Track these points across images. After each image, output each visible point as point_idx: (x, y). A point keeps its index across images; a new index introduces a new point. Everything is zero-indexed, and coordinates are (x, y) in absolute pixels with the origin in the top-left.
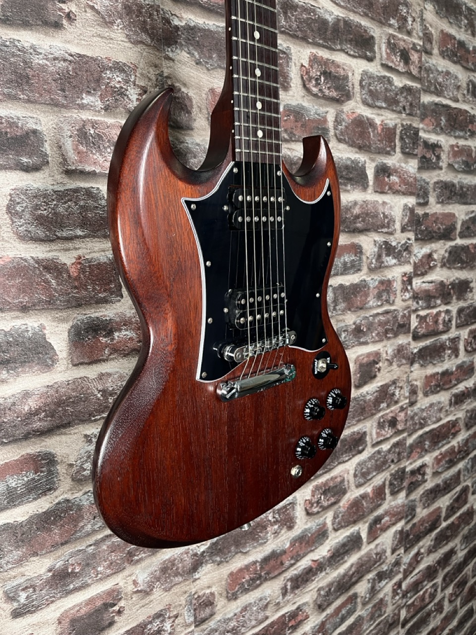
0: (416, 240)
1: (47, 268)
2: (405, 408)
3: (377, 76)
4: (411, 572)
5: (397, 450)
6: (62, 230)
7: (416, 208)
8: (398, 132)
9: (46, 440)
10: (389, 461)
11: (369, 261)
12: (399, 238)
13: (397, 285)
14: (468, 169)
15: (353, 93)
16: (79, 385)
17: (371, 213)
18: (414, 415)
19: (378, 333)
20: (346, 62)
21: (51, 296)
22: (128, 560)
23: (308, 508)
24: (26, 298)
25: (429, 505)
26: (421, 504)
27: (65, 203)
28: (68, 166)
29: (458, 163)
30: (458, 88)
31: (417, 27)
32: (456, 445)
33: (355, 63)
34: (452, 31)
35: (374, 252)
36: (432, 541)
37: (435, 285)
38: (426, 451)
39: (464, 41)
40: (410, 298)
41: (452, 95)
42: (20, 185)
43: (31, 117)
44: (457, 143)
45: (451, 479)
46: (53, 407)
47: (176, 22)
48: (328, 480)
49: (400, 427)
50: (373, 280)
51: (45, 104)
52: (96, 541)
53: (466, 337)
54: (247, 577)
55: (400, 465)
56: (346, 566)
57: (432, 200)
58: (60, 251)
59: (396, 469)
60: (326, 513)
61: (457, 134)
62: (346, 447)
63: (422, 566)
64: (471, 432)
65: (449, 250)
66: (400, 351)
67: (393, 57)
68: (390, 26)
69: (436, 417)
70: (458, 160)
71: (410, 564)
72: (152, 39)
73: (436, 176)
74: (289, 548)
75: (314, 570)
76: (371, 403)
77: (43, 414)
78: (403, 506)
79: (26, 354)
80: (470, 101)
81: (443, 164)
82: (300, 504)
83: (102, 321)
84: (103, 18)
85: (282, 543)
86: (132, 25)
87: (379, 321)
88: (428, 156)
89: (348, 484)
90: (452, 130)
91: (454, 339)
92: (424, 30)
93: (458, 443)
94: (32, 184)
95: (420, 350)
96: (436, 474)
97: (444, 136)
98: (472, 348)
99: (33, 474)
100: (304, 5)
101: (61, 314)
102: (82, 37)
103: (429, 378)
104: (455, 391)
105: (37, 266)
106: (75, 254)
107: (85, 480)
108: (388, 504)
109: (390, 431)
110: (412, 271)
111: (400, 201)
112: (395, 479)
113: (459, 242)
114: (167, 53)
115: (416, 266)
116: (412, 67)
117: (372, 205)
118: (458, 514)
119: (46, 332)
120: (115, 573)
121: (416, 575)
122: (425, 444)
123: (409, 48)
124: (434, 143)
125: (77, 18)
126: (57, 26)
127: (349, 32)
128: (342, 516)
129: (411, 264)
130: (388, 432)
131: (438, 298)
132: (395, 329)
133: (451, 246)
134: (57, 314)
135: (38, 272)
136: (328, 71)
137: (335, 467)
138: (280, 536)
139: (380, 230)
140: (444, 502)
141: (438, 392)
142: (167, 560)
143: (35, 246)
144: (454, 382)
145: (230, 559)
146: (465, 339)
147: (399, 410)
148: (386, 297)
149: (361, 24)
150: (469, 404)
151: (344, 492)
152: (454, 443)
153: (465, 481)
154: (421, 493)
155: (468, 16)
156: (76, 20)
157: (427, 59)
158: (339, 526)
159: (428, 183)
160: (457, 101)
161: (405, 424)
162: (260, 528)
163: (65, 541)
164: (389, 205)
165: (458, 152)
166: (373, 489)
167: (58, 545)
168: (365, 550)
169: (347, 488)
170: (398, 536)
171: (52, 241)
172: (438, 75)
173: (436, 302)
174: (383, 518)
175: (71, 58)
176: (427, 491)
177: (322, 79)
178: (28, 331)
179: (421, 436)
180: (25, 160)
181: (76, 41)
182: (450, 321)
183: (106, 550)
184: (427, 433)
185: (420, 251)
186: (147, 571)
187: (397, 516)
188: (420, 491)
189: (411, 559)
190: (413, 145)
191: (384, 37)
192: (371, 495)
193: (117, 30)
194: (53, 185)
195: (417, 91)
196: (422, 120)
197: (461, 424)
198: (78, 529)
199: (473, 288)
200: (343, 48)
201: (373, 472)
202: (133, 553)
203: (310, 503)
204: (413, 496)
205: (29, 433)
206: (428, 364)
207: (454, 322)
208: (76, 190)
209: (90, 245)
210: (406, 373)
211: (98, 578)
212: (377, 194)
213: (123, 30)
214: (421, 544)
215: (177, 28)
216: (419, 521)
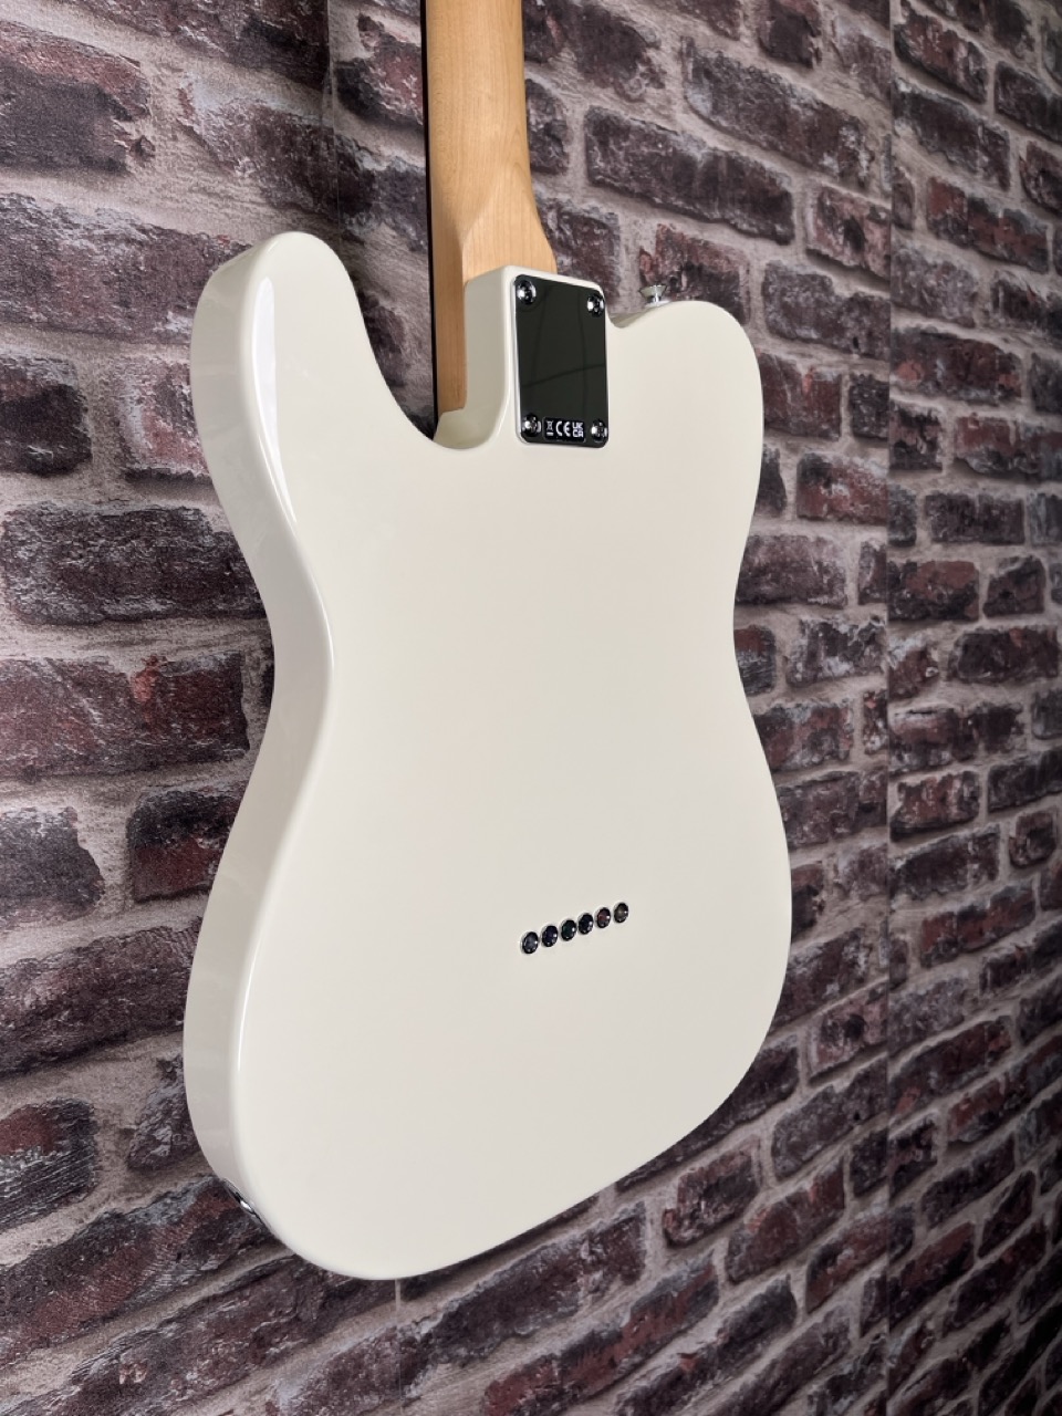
0: (892, 620)
1: (82, 684)
2: (882, 995)
3: (799, 275)
4: (906, 1376)
5: (866, 1091)
6: (118, 601)
7: (889, 552)
8: (845, 390)
9: (73, 1074)
10: (850, 1116)
11: (790, 666)
12: (855, 617)
13: (854, 720)
14: (1001, 468)
15: (749, 309)
16: (149, 946)
17: (792, 562)
18: (901, 1010)
19: (816, 826)
20: (734, 246)
21: (90, 747)
22: (255, 1356)
23: (670, 1230)
24: (35, 750)
25: (942, 1220)
26: (925, 1217)
27: (126, 541)
28: (133, 463)
29: (977, 455)
30: (973, 298)
31: (880, 172)
32: (1001, 1079)
33: (752, 247)
34: (956, 180)
35: (801, 646)
36: (952, 1302)
37: (938, 719)
38: (933, 1094)
39: (982, 200)
40: (883, 747)
41: (958, 315)
42: (28, 503)
43: (55, 361)
44: (975, 414)
45: (993, 1160)
46: (88, 997)
47: (368, 164)
48: (714, 1163)
49: (871, 1037)
50: (799, 709)
51: (84, 332)
52: (182, 1311)
53: (1013, 833)
54: (530, 1394)
55: (875, 1125)
56: (761, 1365)
57: (922, 534)
58: (110, 645)
59: (866, 1135)
60: (711, 1242)
61: (973, 395)
62: (753, 1086)
63: (932, 1362)
64: (1033, 1048)
65: (962, 642)
66: (865, 865)
67: (830, 236)
68: (824, 170)
69: (951, 1015)
70: (977, 449)
71: (904, 1358)
72: (317, 199)
73: (929, 483)
74: (630, 1326)
75: (688, 1377)
76: (805, 984)
77: (66, 1013)
78: (884, 1222)
79: (32, 877)
80: (1000, 325)
81: (946, 459)
82: (652, 1222)
83: (203, 802)
84: (212, 153)
85: (613, 1315)
86: (274, 169)
87: (817, 798)
88: (910, 441)
89: (760, 1172)
90: (960, 387)
91: (985, 837)
92: (895, 178)
93: (1006, 1074)
94: (53, 501)
95: (910, 864)
96: (956, 1146)
97: (943, 399)
98: (1028, 858)
99: (40, 1154)
100: (643, 126)
101: (111, 786)
102: (166, 193)
103: (931, 927)
104: (992, 955)
105: (59, 679)
106: (144, 652)
107: (158, 1169)
108: (851, 1218)
109: (848, 1048)
110: (885, 687)
111: (853, 537)
112: (864, 1159)
113: (986, 624)
114: (349, 228)
115: (893, 677)
116: (870, 257)
117: (794, 545)
118: (1011, 1241)
119: (77, 826)
120: (224, 1387)
121: (918, 1382)
122: (929, 1078)
123: (862, 218)
124: (922, 415)
125: (157, 151)
126: (114, 168)
127: (739, 183)
128: (750, 1248)
129: (882, 672)
130: (844, 1049)
131: (944, 747)
132: (852, 815)
133: (966, 634)
134: (102, 785)
135: (61, 693)
136: (696, 264)
137: (729, 1132)
138: (606, 1297)
139: (813, 600)
140: (978, 1213)
141: (953, 958)
142: (343, 1355)
143: (55, 635)
144: (989, 935)
145: (492, 1352)
146: (1011, 838)
147: (867, 998)
148: (830, 746)
149: (762, 168)
150: (1027, 985)
151: (751, 1191)
152: (998, 1073)
153: (1024, 1163)
154: (925, 1190)
155: (990, 148)
156: (153, 156)
157: (902, 238)
158: (742, 1272)
159: (912, 499)
160: (969, 325)
161: (883, 1031)
162: (559, 1277)
163: (112, 1312)
164: (830, 546)
165: (974, 433)
166: (816, 1184)
167: (94, 1321)
168: (801, 1327)
169: (758, 1182)
170: (874, 1294)
171: (94, 624)
172: (926, 272)
173: (940, 757)
174: (840, 1252)
175: (144, 237)
176: (937, 1184)
177: (684, 280)
178: (37, 825)
179: (919, 1059)
180: (38, 450)
181: (154, 201)
182: (974, 797)
183: (205, 1333)
184: (932, 1051)
185: (902, 645)
186: (298, 1382)
187: (872, 1244)
188: (922, 1185)
189: (905, 1346)
190: (878, 419)
191: (810, 194)
192: (812, 1198)
193: (243, 178)
194: (100, 503)
195: (882, 306)
196: (895, 367)
197: (1012, 1031)
198: (141, 1283)
199: (1023, 725)
200: (727, 217)
201: (814, 1142)
202: (267, 1339)
203: (674, 1218)
204: (906, 1199)
205: (32, 1059)
206: (928, 894)
207: (983, 801)
208: (150, 515)
209: (177, 633)
210: (881, 914)
211: (185, 1398)
212: (805, 522)
213: (255, 179)
214: (927, 1309)
215: (370, 177)
216: (922, 1257)
